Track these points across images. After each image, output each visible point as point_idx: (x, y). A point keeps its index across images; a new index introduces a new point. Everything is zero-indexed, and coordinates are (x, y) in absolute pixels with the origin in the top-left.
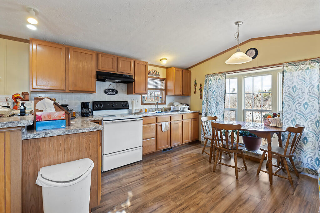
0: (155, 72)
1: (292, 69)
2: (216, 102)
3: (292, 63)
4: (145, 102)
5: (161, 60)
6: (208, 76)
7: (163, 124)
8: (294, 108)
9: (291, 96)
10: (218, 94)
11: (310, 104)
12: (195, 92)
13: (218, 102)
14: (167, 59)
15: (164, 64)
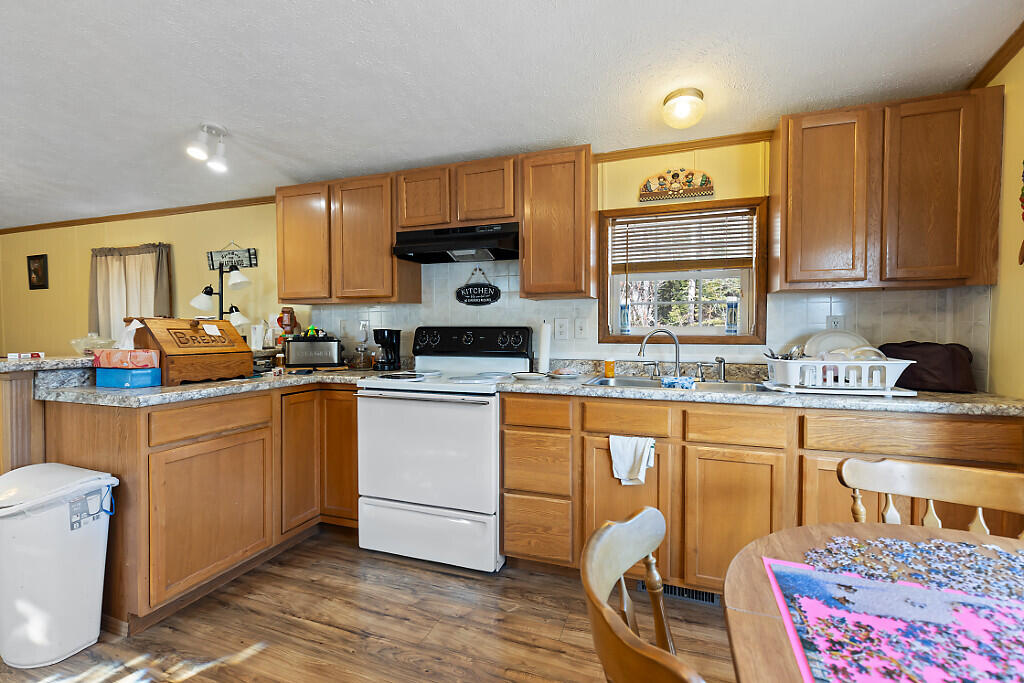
14: (701, 95)
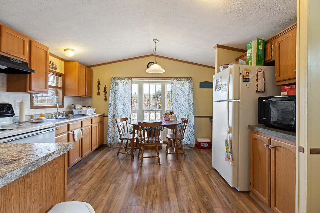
0: (52, 63)
1: (176, 82)
2: (123, 104)
3: (177, 79)
4: (35, 105)
5: (65, 50)
6: (114, 78)
7: (76, 132)
8: (178, 108)
9: (176, 100)
10: (126, 97)
11: (184, 105)
12: (99, 93)
13: (125, 104)
14: (74, 51)
15: (70, 56)
